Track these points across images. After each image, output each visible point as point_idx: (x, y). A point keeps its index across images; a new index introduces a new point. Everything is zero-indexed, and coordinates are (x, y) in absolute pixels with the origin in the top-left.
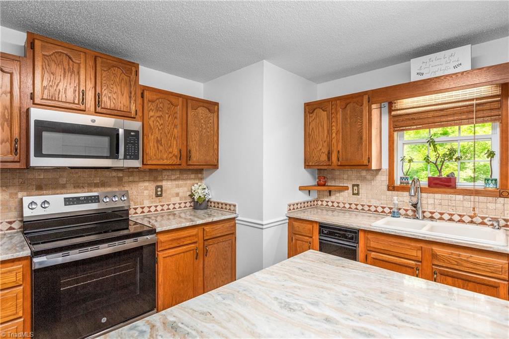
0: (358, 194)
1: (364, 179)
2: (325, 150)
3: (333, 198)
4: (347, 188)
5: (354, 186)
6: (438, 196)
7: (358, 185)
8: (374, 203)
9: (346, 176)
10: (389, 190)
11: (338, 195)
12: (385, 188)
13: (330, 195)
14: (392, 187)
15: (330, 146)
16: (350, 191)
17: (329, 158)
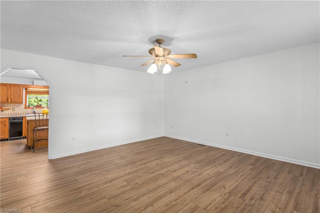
0: (14, 110)
1: (17, 106)
2: (6, 98)
3: (4, 112)
4: (10, 109)
5: (13, 108)
6: (37, 109)
7: (14, 108)
8: (20, 112)
9: (9, 106)
10: (25, 108)
11: (6, 111)
12: (24, 108)
13: (2, 111)
14: (26, 108)
15: (7, 96)
16: (11, 109)
17: (7, 100)
